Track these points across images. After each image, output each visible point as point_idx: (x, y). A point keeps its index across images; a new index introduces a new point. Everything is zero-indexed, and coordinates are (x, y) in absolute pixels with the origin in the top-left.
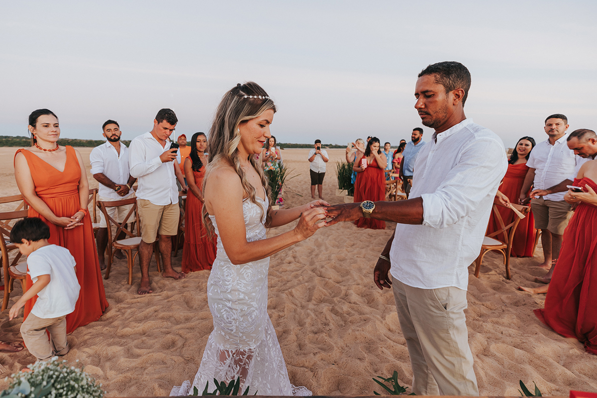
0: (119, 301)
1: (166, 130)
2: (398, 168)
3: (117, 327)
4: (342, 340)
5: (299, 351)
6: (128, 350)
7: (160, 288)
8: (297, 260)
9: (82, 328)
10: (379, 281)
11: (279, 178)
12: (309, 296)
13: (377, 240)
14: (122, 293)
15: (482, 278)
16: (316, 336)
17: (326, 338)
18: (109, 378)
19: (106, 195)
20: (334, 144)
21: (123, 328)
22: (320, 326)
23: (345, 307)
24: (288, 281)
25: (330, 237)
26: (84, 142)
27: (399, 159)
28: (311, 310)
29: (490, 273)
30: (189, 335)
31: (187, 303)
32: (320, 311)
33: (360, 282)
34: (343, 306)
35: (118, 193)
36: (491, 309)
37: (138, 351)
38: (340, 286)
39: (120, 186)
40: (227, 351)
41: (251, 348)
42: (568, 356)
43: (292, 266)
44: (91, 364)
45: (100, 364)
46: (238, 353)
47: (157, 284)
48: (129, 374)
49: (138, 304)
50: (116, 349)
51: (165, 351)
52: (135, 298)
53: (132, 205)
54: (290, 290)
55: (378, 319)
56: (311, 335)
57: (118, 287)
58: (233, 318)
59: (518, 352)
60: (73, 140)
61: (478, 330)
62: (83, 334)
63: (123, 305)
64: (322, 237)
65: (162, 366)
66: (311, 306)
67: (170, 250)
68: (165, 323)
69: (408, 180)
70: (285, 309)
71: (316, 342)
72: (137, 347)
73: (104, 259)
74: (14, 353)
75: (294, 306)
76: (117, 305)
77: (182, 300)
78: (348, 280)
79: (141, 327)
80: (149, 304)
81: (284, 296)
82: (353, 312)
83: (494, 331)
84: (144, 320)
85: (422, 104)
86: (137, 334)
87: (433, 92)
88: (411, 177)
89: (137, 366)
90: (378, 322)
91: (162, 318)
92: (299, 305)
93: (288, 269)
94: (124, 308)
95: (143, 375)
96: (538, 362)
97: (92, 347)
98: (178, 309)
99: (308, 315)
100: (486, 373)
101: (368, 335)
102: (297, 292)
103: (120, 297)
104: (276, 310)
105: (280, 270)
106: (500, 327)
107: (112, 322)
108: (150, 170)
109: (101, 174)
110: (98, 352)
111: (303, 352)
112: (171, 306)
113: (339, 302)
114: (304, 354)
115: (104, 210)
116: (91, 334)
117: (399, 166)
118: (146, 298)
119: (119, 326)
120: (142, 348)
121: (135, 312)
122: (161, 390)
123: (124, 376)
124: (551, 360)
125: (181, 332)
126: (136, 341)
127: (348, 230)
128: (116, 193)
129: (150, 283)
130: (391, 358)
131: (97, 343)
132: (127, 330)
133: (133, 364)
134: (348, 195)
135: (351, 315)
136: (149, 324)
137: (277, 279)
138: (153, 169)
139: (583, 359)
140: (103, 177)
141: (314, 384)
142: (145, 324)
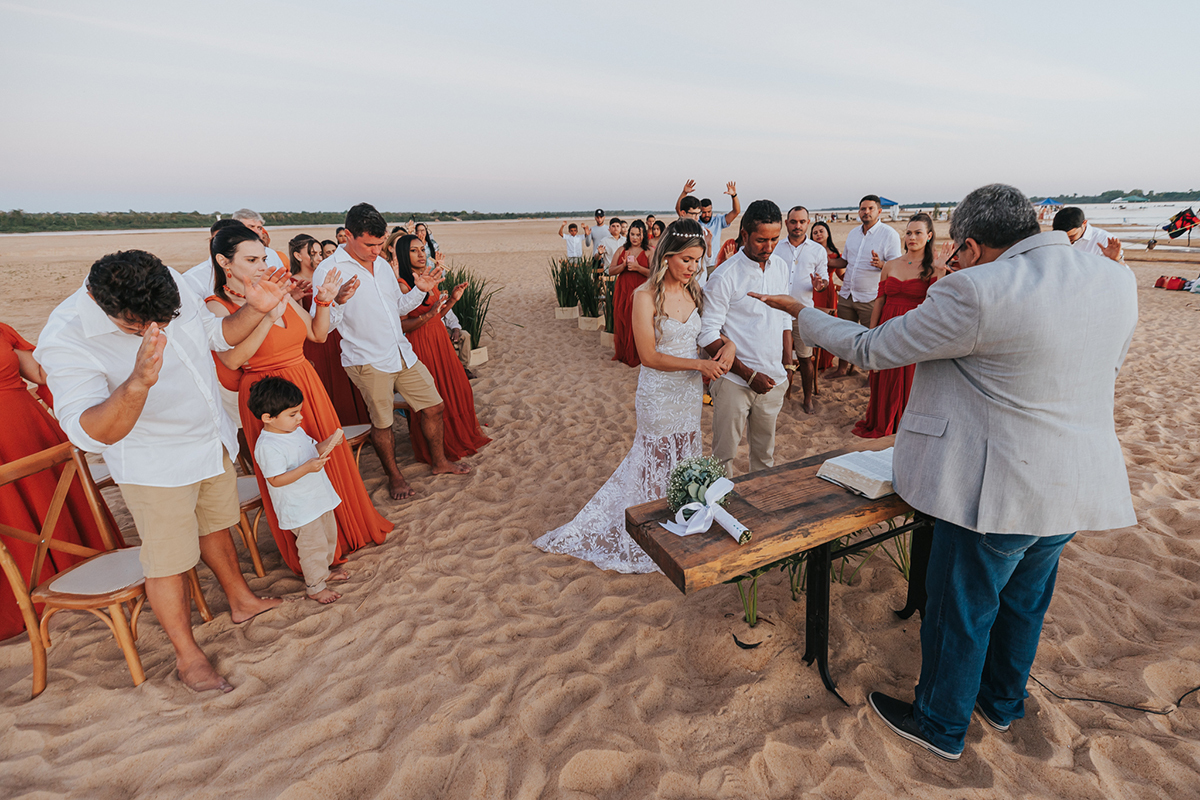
1: (373, 247)
20: (470, 212)
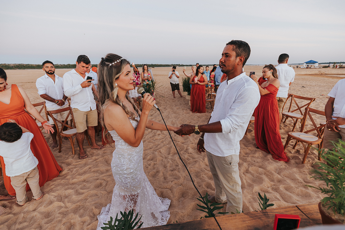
0: (68, 164)
1: (84, 68)
2: (213, 80)
3: (69, 179)
4: (185, 173)
5: (164, 181)
6: (77, 191)
7: (91, 155)
8: (162, 133)
9: (49, 182)
10: (199, 149)
11: (152, 88)
12: (169, 151)
13: (202, 119)
14: (70, 160)
15: (248, 135)
16: (173, 172)
17: (177, 173)
18: (68, 207)
19: (51, 106)
21: (73, 179)
22: (174, 167)
23: (186, 156)
24: (158, 145)
25: (179, 119)
26: (35, 65)
27: (213, 75)
28: (170, 159)
29: (252, 133)
30: (109, 179)
31: (107, 162)
32: (174, 159)
33: (193, 142)
34: (185, 156)
35: (58, 105)
36: (251, 150)
37: (82, 191)
38: (184, 145)
39: (58, 101)
40: (126, 195)
41: (138, 192)
42: (280, 169)
43: (161, 137)
44: (57, 201)
45: (62, 200)
46: (132, 195)
47: (89, 152)
48: (78, 204)
49: (80, 165)
50: (70, 191)
51: (97, 189)
52: (78, 162)
53: (68, 111)
54: (159, 150)
55: (201, 160)
56: (170, 172)
57: (67, 156)
58: (128, 181)
59: (260, 170)
60: (27, 65)
61: (245, 161)
62: (50, 185)
63: (71, 167)
64: (175, 119)
65: (96, 197)
66: (170, 157)
67: (94, 134)
68: (95, 174)
69: (217, 87)
70: (157, 160)
71: (172, 175)
72: (81, 189)
73: (57, 141)
74: (11, 200)
75: (161, 158)
76: (68, 167)
77: (104, 160)
78: (188, 141)
79: (83, 178)
80: (85, 165)
81: (156, 153)
82: (190, 158)
83: (251, 161)
84: (84, 173)
85: (223, 60)
86: (81, 181)
87: (230, 55)
88: (218, 85)
89: (82, 199)
90: (201, 162)
91: (94, 172)
92: (164, 157)
93: (158, 138)
94: (72, 168)
95: (86, 203)
96: (268, 173)
97: (56, 192)
98: (102, 166)
99: (168, 162)
100: (246, 181)
101: (197, 169)
102: (163, 150)
103: (69, 162)
104: (153, 161)
105: (154, 139)
106: (254, 159)
107: (66, 177)
108: (76, 92)
109: (45, 94)
110: (60, 194)
111: (166, 181)
112: (98, 165)
113: (183, 153)
114: (167, 182)
115: (51, 116)
116: (55, 185)
117: (213, 79)
118: (83, 161)
119: (70, 179)
120: (84, 189)
121: (78, 170)
122: (96, 209)
123: (76, 205)
124: (273, 172)
125: (104, 178)
126: (80, 186)
127: (188, 114)
128: (56, 105)
129: (85, 152)
130: (207, 179)
131: (59, 190)
132: (75, 180)
133: (80, 198)
134: (188, 95)
135: (189, 159)
136: (87, 176)
137: (153, 144)
138: (78, 92)
139: (285, 170)
140: (46, 96)
141: (172, 196)
142: (84, 176)
